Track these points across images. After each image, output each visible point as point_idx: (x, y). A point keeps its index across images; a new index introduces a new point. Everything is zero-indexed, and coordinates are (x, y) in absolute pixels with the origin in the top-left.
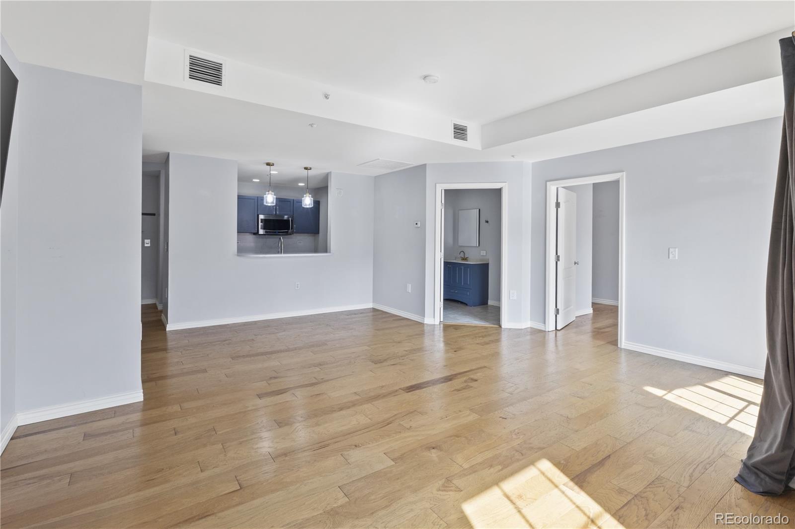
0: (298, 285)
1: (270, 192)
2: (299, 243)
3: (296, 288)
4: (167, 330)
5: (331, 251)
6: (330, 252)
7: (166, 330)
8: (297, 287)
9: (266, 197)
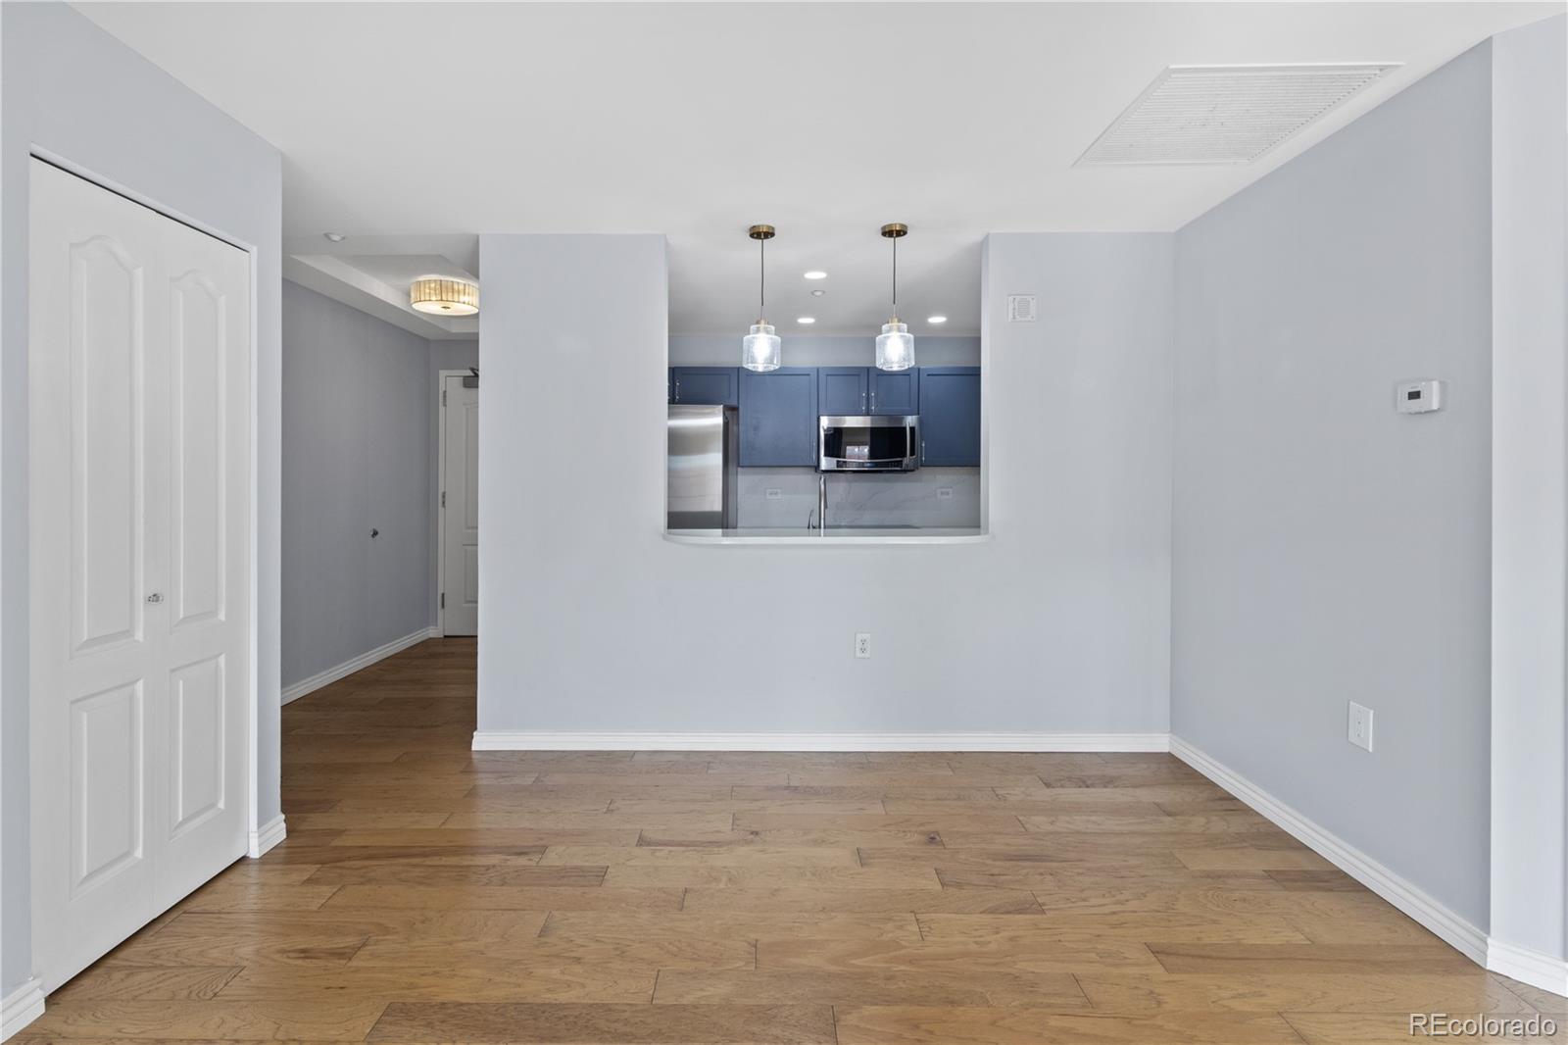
0: (863, 642)
1: (762, 325)
2: (942, 493)
3: (859, 654)
4: (473, 748)
5: (990, 530)
6: (987, 533)
7: (470, 744)
8: (863, 650)
9: (751, 342)
